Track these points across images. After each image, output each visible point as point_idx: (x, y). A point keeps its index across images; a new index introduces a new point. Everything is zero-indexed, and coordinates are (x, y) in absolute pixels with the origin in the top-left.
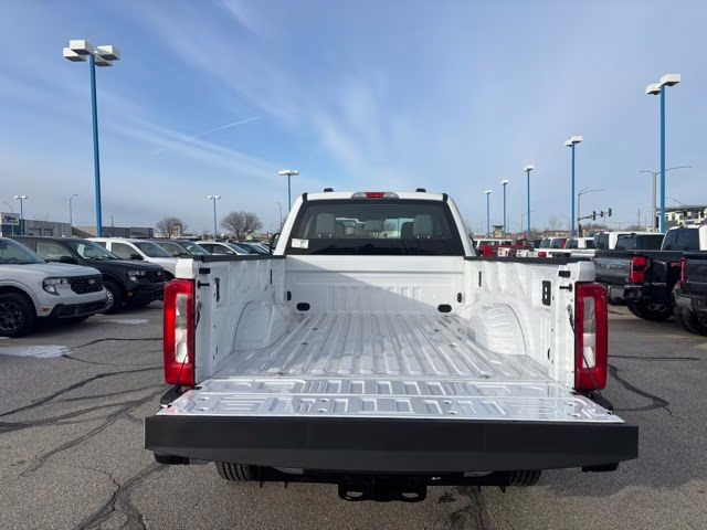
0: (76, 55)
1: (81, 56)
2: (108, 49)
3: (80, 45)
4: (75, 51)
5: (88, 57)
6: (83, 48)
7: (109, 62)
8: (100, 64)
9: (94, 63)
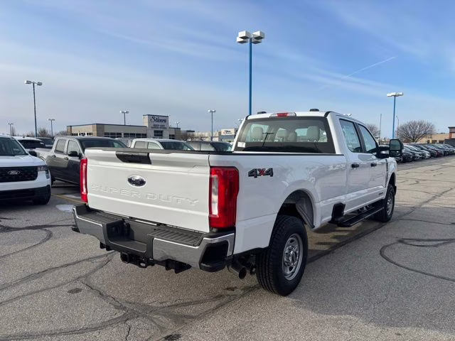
0: (242, 40)
1: (245, 40)
2: (258, 34)
3: (243, 34)
4: (241, 38)
5: (249, 40)
6: (245, 35)
7: (259, 41)
8: (255, 43)
9: (251, 43)
